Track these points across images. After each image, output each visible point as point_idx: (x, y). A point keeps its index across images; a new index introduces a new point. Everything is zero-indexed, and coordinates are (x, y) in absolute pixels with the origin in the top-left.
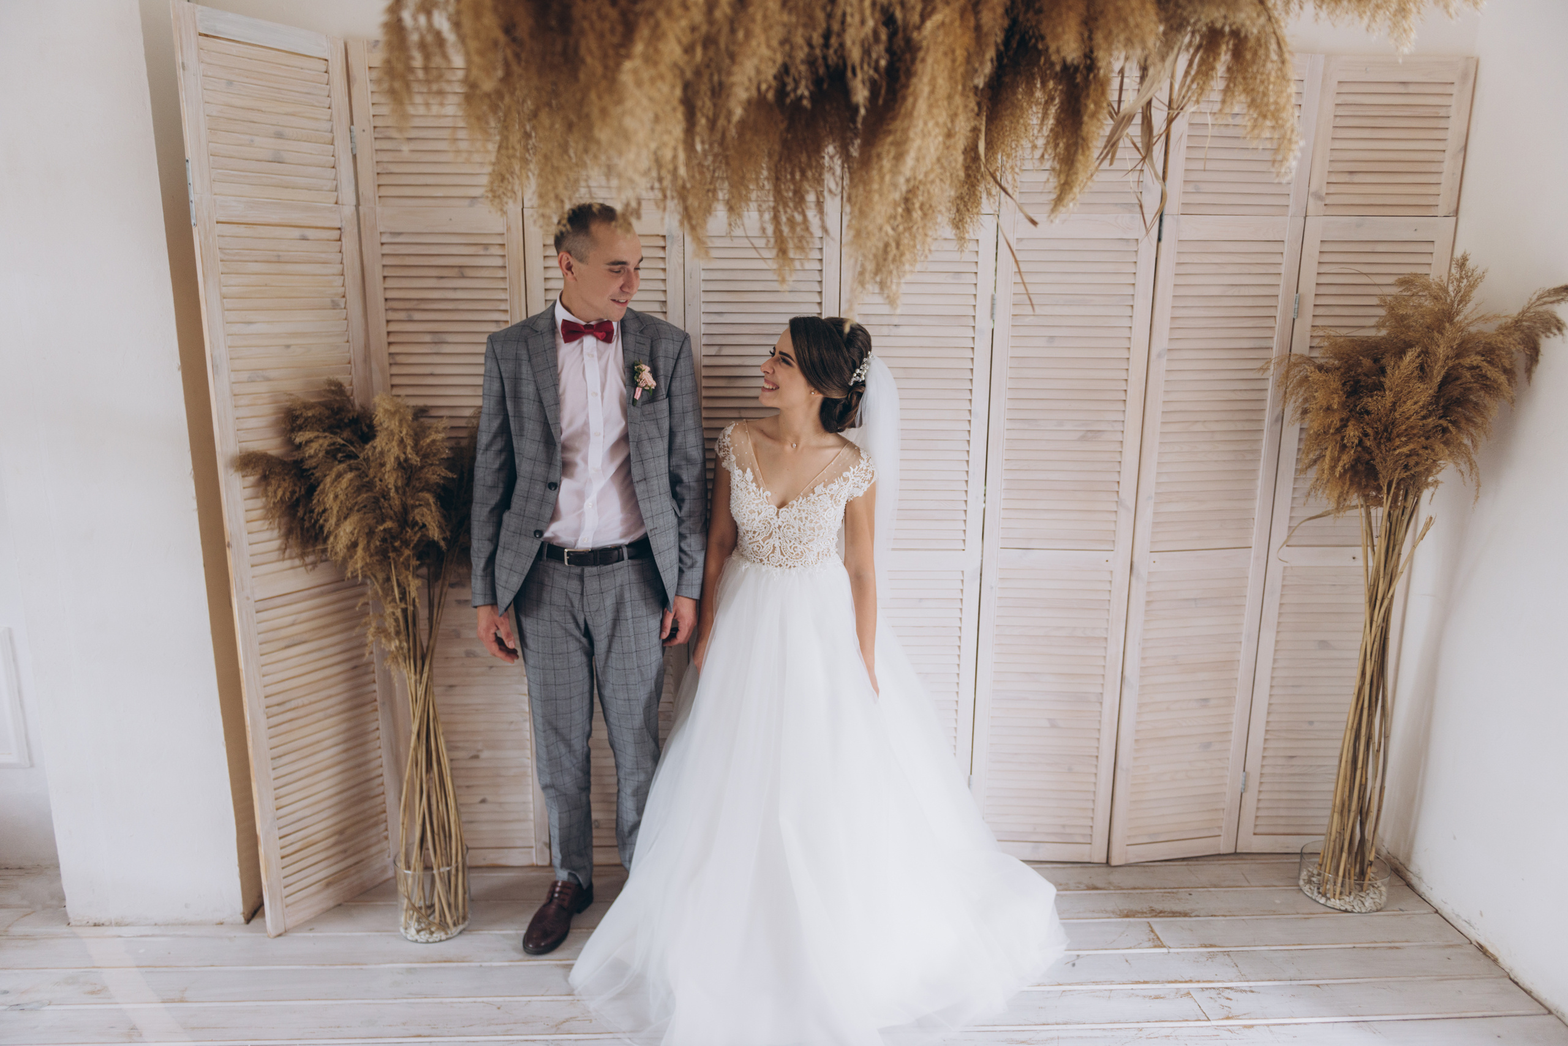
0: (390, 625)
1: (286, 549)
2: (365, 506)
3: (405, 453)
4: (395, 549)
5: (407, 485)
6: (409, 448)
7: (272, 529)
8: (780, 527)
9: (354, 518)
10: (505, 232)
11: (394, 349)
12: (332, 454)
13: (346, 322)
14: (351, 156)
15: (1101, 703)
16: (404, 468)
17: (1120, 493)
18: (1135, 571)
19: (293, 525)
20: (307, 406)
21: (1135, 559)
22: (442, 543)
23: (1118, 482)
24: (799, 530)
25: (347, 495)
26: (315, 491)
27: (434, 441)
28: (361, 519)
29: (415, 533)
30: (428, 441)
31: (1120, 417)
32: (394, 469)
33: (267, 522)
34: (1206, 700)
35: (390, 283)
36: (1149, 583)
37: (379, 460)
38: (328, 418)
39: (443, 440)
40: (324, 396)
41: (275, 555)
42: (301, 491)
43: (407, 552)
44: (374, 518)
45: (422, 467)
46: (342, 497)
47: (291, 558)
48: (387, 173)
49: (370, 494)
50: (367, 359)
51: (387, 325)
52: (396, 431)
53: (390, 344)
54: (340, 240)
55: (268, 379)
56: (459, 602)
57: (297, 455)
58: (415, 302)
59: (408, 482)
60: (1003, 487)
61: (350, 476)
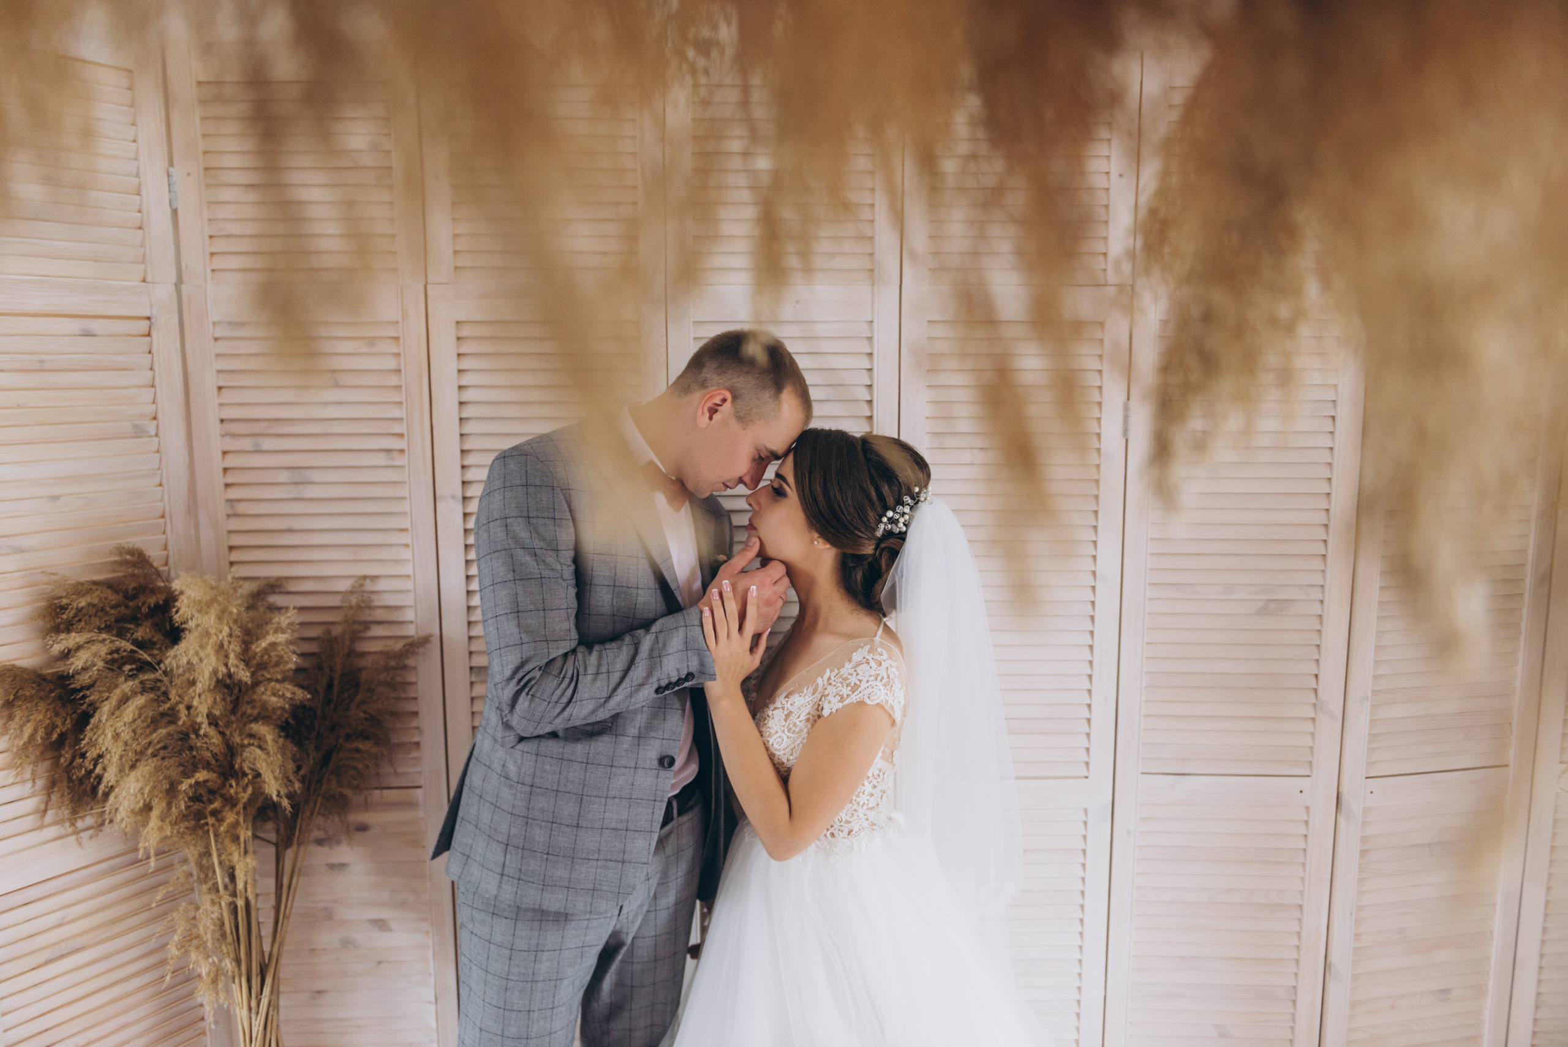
0: (206, 927)
1: (45, 811)
2: (165, 748)
3: (226, 665)
4: (215, 813)
5: (234, 711)
6: (232, 656)
7: (23, 782)
9: (145, 768)
10: (400, 319)
11: (233, 494)
12: (115, 663)
13: (158, 455)
14: (168, 211)
15: (1294, 1002)
16: (227, 687)
17: (1320, 692)
18: (1344, 808)
19: (57, 776)
20: (80, 589)
21: (1344, 790)
22: (285, 803)
23: (1316, 676)
25: (134, 731)
26: (88, 723)
27: (273, 645)
28: (158, 769)
29: (245, 789)
30: (264, 644)
31: (1318, 580)
32: (210, 690)
33: (13, 773)
34: (1446, 991)
35: (228, 396)
36: (1364, 823)
37: (187, 675)
38: (113, 607)
39: (289, 642)
40: (114, 571)
41: (29, 822)
42: (64, 725)
43: (230, 817)
44: (180, 765)
45: (256, 684)
46: (126, 735)
47: (55, 823)
48: (223, 236)
49: (171, 728)
50: (192, 508)
51: (223, 459)
52: (213, 631)
53: (227, 485)
54: (149, 335)
55: (20, 550)
56: (332, 867)
57: (60, 668)
58: (266, 424)
59: (236, 705)
60: (1144, 684)
61: (140, 700)
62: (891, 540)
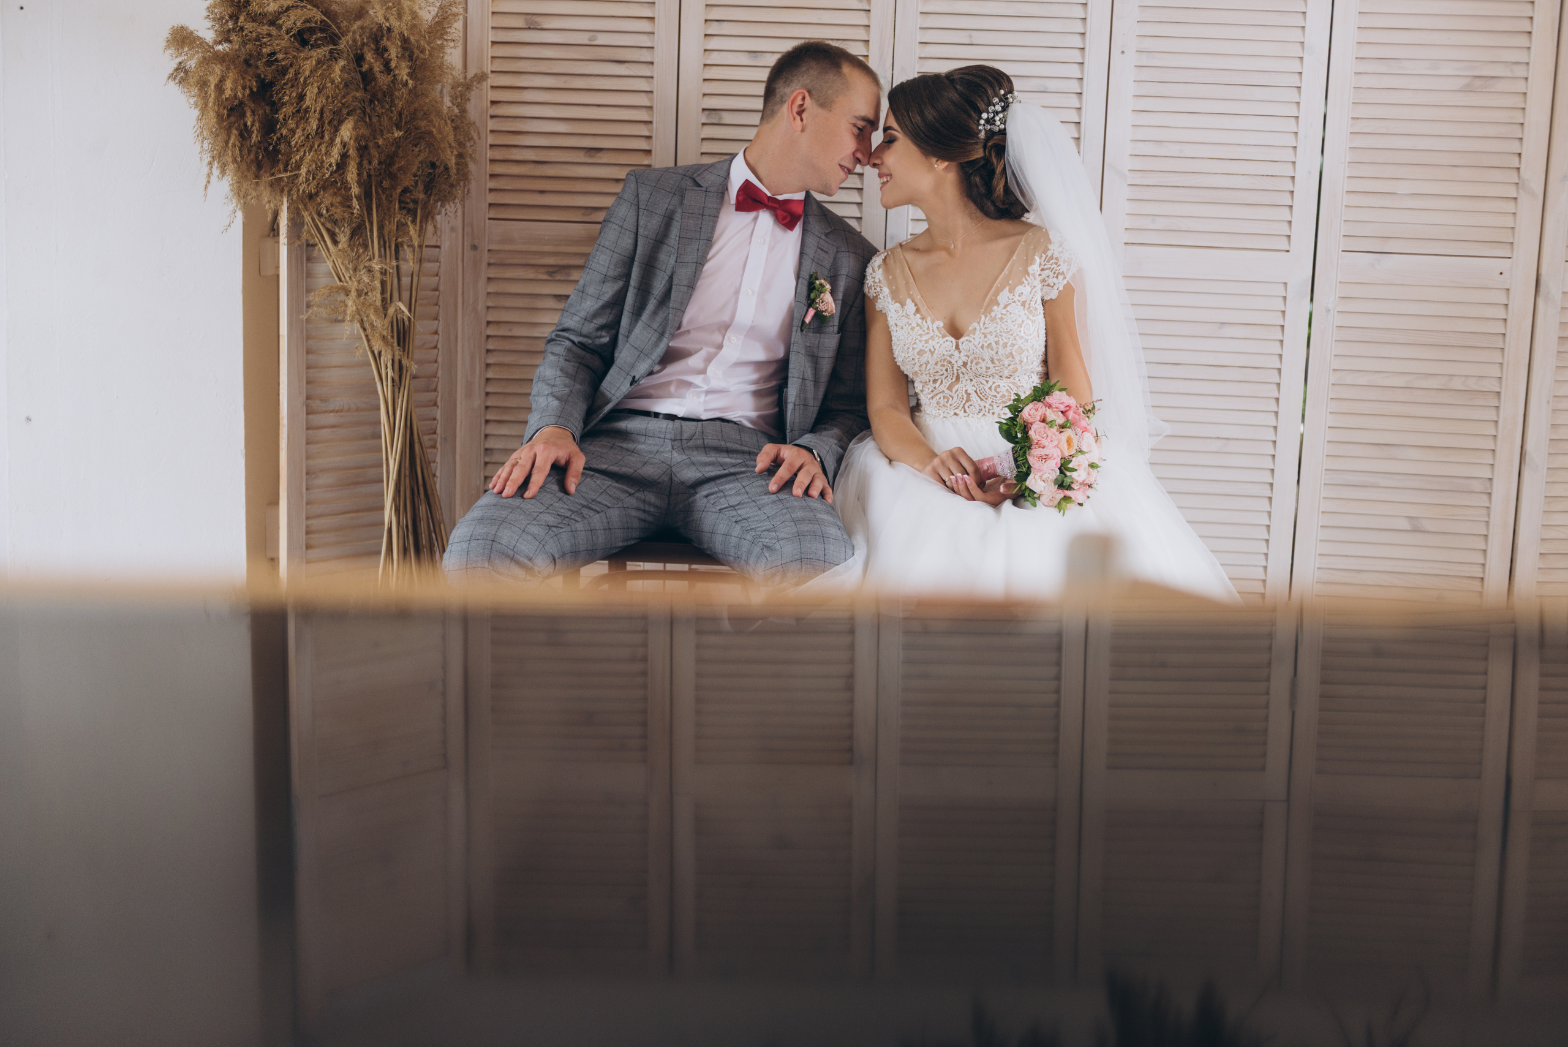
8: (965, 364)
18: (1542, 289)
21: (1544, 271)
23: (1520, 155)
24: (992, 361)
31: (1522, 57)
36: (1562, 308)
62: (995, 138)
